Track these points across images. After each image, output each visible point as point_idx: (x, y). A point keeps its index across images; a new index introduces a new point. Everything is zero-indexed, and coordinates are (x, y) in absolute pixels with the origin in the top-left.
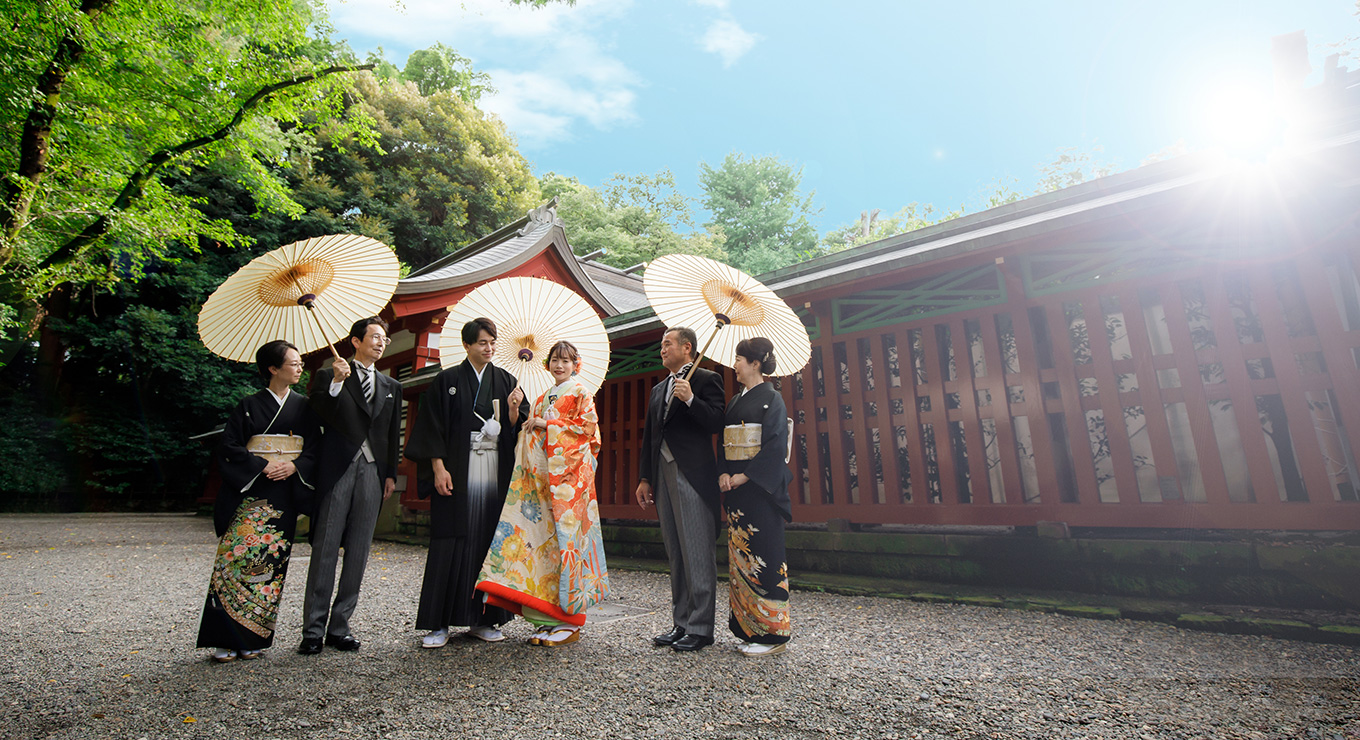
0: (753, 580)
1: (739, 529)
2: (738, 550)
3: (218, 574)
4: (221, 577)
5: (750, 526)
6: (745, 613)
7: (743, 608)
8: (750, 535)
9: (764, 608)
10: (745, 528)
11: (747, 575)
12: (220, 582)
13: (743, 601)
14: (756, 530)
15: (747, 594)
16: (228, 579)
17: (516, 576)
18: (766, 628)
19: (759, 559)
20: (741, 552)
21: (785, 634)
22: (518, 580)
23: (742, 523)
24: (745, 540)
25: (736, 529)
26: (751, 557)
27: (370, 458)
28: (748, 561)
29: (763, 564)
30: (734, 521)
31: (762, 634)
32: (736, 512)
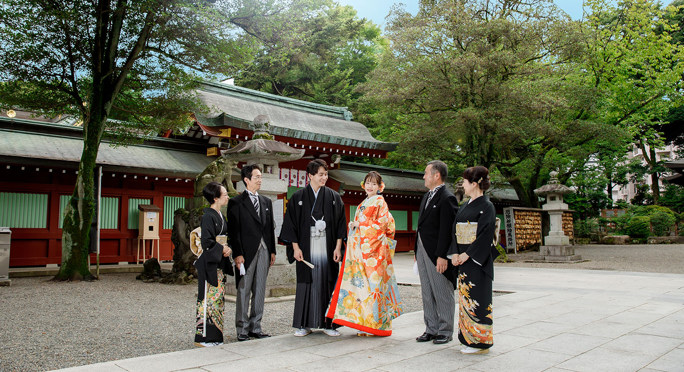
0: (471, 313)
1: (464, 284)
2: (464, 296)
3: (210, 307)
4: (211, 309)
5: (470, 283)
6: (467, 331)
7: (466, 328)
8: (470, 288)
9: (477, 329)
10: (467, 284)
11: (468, 310)
12: (211, 311)
13: (466, 324)
14: (473, 285)
15: (468, 321)
16: (214, 310)
17: (353, 316)
18: (479, 339)
19: (475, 302)
20: (465, 297)
21: (490, 343)
22: (354, 318)
23: (466, 281)
24: (467, 290)
25: (463, 284)
26: (470, 300)
27: (265, 247)
28: (469, 302)
29: (478, 304)
30: (462, 280)
31: (476, 343)
32: (462, 274)
